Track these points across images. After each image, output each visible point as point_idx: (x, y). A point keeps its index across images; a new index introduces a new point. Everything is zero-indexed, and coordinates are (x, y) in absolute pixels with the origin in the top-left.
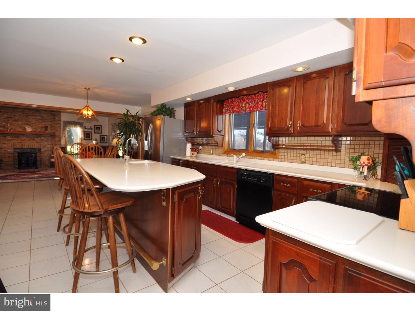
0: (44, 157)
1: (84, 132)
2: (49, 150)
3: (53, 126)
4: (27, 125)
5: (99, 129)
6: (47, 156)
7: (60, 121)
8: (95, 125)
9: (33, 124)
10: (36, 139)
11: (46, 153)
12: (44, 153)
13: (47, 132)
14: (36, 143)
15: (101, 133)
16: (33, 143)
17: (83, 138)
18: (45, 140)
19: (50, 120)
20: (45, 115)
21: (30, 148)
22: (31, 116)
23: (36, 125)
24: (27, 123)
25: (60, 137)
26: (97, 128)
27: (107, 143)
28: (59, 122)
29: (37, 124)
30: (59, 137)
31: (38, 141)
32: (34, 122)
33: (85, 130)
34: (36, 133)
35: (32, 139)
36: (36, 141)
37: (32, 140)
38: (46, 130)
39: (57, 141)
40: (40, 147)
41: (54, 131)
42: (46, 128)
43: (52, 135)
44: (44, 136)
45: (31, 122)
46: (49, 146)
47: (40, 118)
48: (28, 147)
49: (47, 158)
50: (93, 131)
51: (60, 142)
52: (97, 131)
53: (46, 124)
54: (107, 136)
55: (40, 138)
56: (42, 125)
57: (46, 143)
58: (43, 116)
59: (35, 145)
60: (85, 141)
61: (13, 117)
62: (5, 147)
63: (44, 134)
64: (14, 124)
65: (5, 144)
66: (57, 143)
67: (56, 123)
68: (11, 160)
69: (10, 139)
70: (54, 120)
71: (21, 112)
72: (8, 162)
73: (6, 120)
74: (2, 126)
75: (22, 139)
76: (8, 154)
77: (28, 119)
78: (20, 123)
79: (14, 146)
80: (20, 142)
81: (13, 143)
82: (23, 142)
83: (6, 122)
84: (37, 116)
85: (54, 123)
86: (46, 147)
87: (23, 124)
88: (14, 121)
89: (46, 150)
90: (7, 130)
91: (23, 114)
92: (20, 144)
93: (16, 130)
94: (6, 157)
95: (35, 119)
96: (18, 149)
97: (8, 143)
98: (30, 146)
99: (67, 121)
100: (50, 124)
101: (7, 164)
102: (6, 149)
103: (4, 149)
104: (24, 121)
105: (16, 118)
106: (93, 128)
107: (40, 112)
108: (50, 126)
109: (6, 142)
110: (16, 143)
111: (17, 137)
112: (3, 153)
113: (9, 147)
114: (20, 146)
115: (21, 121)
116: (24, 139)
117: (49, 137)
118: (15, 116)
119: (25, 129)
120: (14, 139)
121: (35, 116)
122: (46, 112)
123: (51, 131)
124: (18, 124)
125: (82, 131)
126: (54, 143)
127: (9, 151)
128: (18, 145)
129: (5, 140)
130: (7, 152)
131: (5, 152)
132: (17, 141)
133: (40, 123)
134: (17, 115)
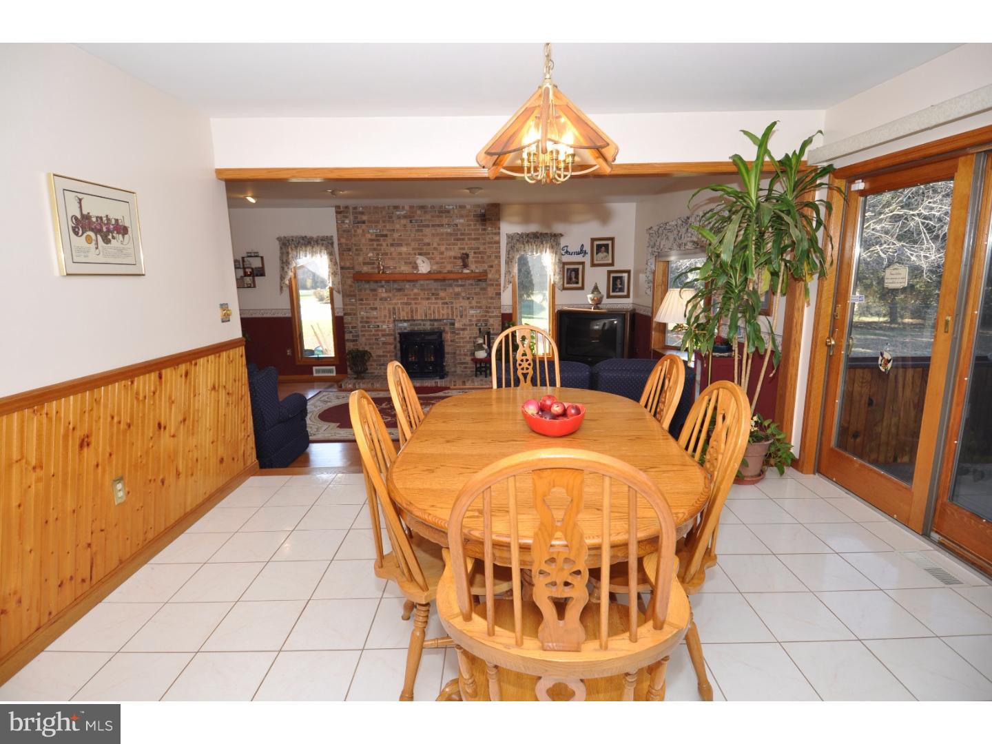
0: (462, 344)
1: (562, 265)
2: (471, 325)
3: (480, 253)
4: (420, 254)
5: (607, 251)
6: (468, 342)
7: (499, 234)
8: (593, 240)
9: (435, 249)
10: (442, 294)
11: (466, 332)
12: (461, 332)
13: (466, 271)
14: (443, 303)
15: (612, 264)
16: (436, 306)
17: (559, 284)
18: (463, 294)
19: (473, 236)
20: (462, 221)
21: (431, 320)
22: (428, 226)
23: (442, 253)
24: (421, 249)
25: (499, 285)
26: (599, 247)
27: (628, 296)
28: (496, 238)
29: (443, 248)
30: (497, 285)
31: (447, 300)
32: (435, 245)
33: (566, 258)
34: (440, 276)
35: (433, 294)
36: (442, 299)
37: (433, 297)
38: (465, 266)
39: (492, 298)
40: (452, 315)
41: (485, 267)
42: (464, 259)
43: (480, 280)
44: (460, 282)
45: (428, 245)
46: (472, 312)
47: (449, 230)
48: (426, 316)
49: (467, 346)
50: (587, 259)
51: (500, 298)
52: (600, 257)
53: (464, 249)
54: (628, 272)
55: (451, 290)
56: (455, 252)
57: (465, 303)
58: (457, 225)
59: (441, 310)
60: (565, 292)
61: (389, 233)
62: (377, 318)
63: (461, 279)
64: (391, 254)
65: (376, 309)
66: (491, 303)
67: (489, 243)
68: (389, 352)
69: (384, 295)
70: (483, 234)
71: (405, 217)
72: (383, 356)
73: (375, 243)
74: (368, 260)
75: (410, 295)
76: (383, 335)
77: (422, 235)
78: (404, 249)
79: (394, 313)
80: (406, 304)
81: (391, 307)
82: (413, 302)
83: (375, 249)
84: (442, 225)
85: (484, 244)
86: (466, 316)
87: (412, 252)
88: (392, 245)
89: (465, 325)
90: (376, 271)
91: (411, 222)
92: (408, 308)
93: (397, 270)
94: (378, 344)
95: (438, 235)
96: (405, 321)
97: (382, 307)
98: (429, 312)
99: (518, 234)
100: (473, 246)
101: (382, 362)
102: (378, 324)
103: (375, 322)
104: (413, 244)
105: (396, 235)
106: (589, 250)
107: (448, 212)
108: (475, 253)
109: (378, 304)
110: (399, 305)
111: (399, 290)
112: (373, 332)
113: (385, 316)
114: (407, 313)
115: (407, 245)
116: (415, 294)
117: (472, 285)
118: (394, 230)
119: (416, 267)
120: (394, 295)
121: (438, 226)
122: (464, 212)
123: (477, 267)
124: (400, 254)
125: (557, 261)
126: (484, 302)
127: (385, 327)
128: (403, 310)
129: (376, 300)
130: (382, 331)
131: (376, 331)
132: (400, 301)
133: (449, 245)
134: (398, 226)
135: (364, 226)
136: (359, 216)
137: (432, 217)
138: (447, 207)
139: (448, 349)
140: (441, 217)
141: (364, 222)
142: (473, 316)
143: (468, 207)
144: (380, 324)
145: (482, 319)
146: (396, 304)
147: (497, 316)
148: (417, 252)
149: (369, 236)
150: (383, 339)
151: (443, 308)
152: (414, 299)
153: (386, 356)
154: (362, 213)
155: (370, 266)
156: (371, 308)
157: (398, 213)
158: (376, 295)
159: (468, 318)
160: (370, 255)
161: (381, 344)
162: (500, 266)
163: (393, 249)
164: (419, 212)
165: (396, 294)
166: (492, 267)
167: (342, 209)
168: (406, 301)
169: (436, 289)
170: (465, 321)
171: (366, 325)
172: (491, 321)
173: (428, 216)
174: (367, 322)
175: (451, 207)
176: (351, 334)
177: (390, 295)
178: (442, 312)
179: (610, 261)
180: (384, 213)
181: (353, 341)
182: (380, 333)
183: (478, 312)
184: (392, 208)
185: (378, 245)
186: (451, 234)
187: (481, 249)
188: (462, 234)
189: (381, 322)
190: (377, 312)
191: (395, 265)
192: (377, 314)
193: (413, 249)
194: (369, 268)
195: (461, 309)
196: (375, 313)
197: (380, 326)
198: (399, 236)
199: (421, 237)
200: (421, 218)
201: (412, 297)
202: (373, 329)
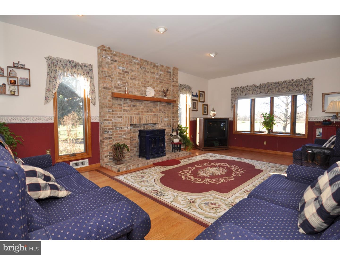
1: (192, 100)
2: (165, 126)
5: (203, 96)
7: (178, 82)
8: (199, 91)
9: (151, 85)
10: (154, 110)
13: (166, 98)
14: (154, 115)
16: (151, 116)
17: (191, 108)
18: (163, 110)
19: (166, 82)
20: (162, 73)
22: (148, 72)
23: (154, 88)
24: (145, 84)
26: (201, 94)
28: (177, 84)
29: (154, 85)
30: (177, 107)
31: (156, 113)
32: (151, 83)
35: (150, 110)
36: (154, 113)
37: (150, 111)
38: (165, 96)
39: (175, 113)
40: (158, 121)
41: (171, 98)
43: (168, 104)
44: (162, 104)
45: (148, 82)
46: (165, 120)
47: (157, 76)
48: (147, 121)
52: (201, 99)
54: (207, 105)
55: (158, 108)
56: (160, 88)
57: (163, 115)
58: (160, 74)
60: (192, 112)
61: (130, 72)
62: (121, 123)
64: (131, 84)
65: (121, 117)
69: (126, 108)
70: (170, 82)
71: (138, 64)
73: (122, 76)
74: (117, 86)
75: (139, 109)
76: (124, 134)
78: (137, 82)
79: (131, 120)
80: (137, 114)
81: (130, 116)
82: (141, 113)
83: (121, 79)
85: (170, 86)
86: (163, 122)
87: (141, 85)
88: (131, 79)
89: (162, 126)
90: (123, 93)
91: (141, 67)
92: (138, 117)
94: (122, 140)
95: (152, 78)
97: (125, 116)
98: (148, 119)
99: (180, 84)
100: (166, 86)
102: (121, 127)
103: (120, 126)
104: (141, 80)
105: (133, 74)
107: (157, 67)
110: (134, 115)
111: (134, 106)
112: (119, 132)
113: (126, 122)
114: (138, 120)
115: (139, 80)
116: (142, 109)
117: (166, 106)
118: (132, 70)
120: (131, 109)
121: (153, 73)
122: (163, 69)
124: (135, 85)
125: (191, 98)
126: (170, 115)
127: (125, 128)
129: (121, 111)
130: (123, 131)
131: (120, 131)
132: (134, 113)
133: (157, 84)
134: (134, 69)
135: (116, 64)
136: (113, 57)
137: (150, 67)
138: (157, 64)
140: (154, 68)
141: (116, 61)
143: (165, 67)
145: (169, 123)
146: (132, 114)
148: (143, 85)
149: (118, 71)
150: (124, 136)
151: (154, 117)
154: (115, 55)
155: (118, 90)
156: (118, 116)
157: (135, 61)
158: (122, 108)
159: (164, 123)
160: (119, 82)
161: (123, 139)
162: (178, 97)
163: (131, 81)
164: (144, 63)
165: (132, 108)
167: (106, 49)
168: (137, 112)
169: (151, 107)
171: (115, 127)
173: (149, 67)
174: (115, 126)
175: (158, 65)
176: (108, 134)
178: (153, 119)
180: (127, 59)
181: (109, 138)
182: (123, 133)
183: (168, 119)
184: (131, 57)
185: (123, 77)
186: (158, 79)
187: (169, 89)
188: (162, 80)
189: (123, 125)
190: (121, 119)
191: (132, 91)
192: (121, 120)
193: (142, 83)
194: (118, 91)
195: (161, 118)
196: (120, 120)
197: (123, 128)
198: (135, 74)
199: (145, 77)
200: (145, 67)
201: (140, 110)
202: (119, 130)
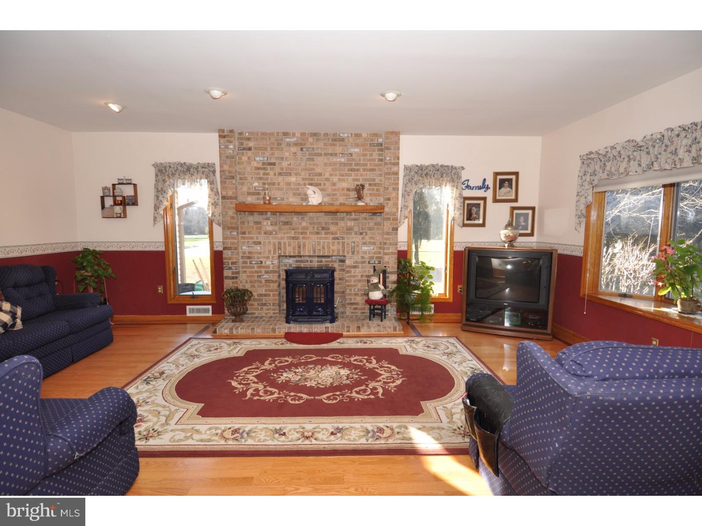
0: (352, 283)
1: (462, 200)
2: (364, 262)
3: (375, 185)
4: (311, 184)
5: (511, 186)
6: (360, 281)
7: (398, 164)
8: (497, 174)
9: (327, 179)
10: (333, 228)
11: (357, 270)
12: (353, 270)
13: (360, 203)
14: (334, 239)
15: (516, 200)
16: (326, 241)
17: (459, 220)
18: (356, 229)
19: (368, 167)
20: (357, 150)
21: (318, 256)
22: (320, 155)
23: (334, 184)
24: (312, 179)
25: (396, 219)
26: (502, 182)
27: (532, 234)
28: (395, 169)
29: (335, 179)
30: (394, 220)
31: (338, 235)
32: (327, 175)
33: (468, 193)
34: (333, 209)
35: (323, 228)
36: (332, 234)
37: (323, 232)
38: (360, 198)
39: (388, 234)
40: (343, 251)
41: (381, 200)
42: (359, 191)
43: (374, 214)
44: (353, 216)
45: (320, 174)
46: (365, 248)
47: (343, 160)
48: (314, 251)
49: (360, 285)
50: (489, 194)
51: (396, 234)
52: (503, 193)
53: (358, 180)
54: (533, 209)
55: (343, 225)
56: (349, 183)
57: (358, 239)
58: (351, 154)
59: (331, 246)
61: (277, 162)
62: (260, 253)
63: (355, 212)
64: (278, 184)
65: (260, 243)
66: (387, 239)
67: (386, 174)
68: (272, 291)
69: (270, 228)
70: (380, 165)
71: (296, 144)
72: (265, 295)
73: (262, 172)
74: (252, 191)
75: (298, 229)
76: (266, 272)
77: (314, 165)
78: (293, 179)
79: (280, 248)
80: (293, 238)
81: (277, 241)
82: (301, 236)
83: (260, 179)
84: (336, 155)
85: (381, 175)
86: (358, 252)
87: (302, 182)
88: (280, 174)
89: (357, 262)
90: (262, 202)
91: (302, 149)
92: (294, 243)
93: (284, 202)
94: (261, 282)
95: (330, 165)
96: (290, 257)
97: (267, 241)
98: (318, 248)
99: (417, 166)
100: (368, 177)
101: (264, 302)
102: (261, 260)
103: (258, 258)
104: (303, 173)
105: (285, 164)
106: (491, 186)
107: (343, 140)
108: (370, 185)
109: (261, 238)
110: (287, 241)
111: (286, 223)
112: (256, 269)
113: (270, 251)
114: (294, 248)
115: (296, 174)
116: (303, 228)
117: (366, 219)
118: (282, 158)
119: (305, 198)
120: (280, 229)
121: (331, 155)
122: (359, 141)
123: (371, 200)
124: (289, 184)
125: (458, 195)
126: (378, 238)
127: (269, 263)
128: (289, 245)
129: (260, 233)
130: (264, 267)
131: (259, 267)
132: (287, 235)
133: (342, 176)
134: (287, 154)
135: (250, 153)
136: (245, 142)
137: (325, 145)
138: (341, 135)
139: (337, 288)
140: (334, 145)
141: (250, 149)
142: (365, 252)
143: (364, 135)
144: (263, 260)
145: (375, 255)
146: (282, 238)
147: (393, 253)
148: (307, 182)
149: (255, 164)
150: (266, 276)
151: (334, 242)
152: (302, 233)
153: (269, 295)
154: (249, 139)
155: (254, 197)
156: (254, 242)
157: (288, 140)
158: (261, 228)
159: (361, 255)
160: (256, 184)
161: (263, 281)
162: (398, 198)
163: (280, 179)
164: (311, 140)
165: (283, 227)
166: (389, 199)
167: (226, 133)
168: (293, 235)
169: (326, 223)
170: (357, 258)
171: (248, 261)
172: (386, 258)
173: (321, 144)
174: (249, 258)
175: (346, 135)
176: (231, 271)
177: (276, 228)
178: (332, 247)
179: (513, 197)
180: (273, 139)
181: (233, 278)
182: (263, 270)
183: (372, 248)
184: (282, 134)
185: (264, 174)
186: (344, 164)
187: (377, 181)
188: (356, 164)
189: (264, 257)
190: (261, 247)
191: (282, 196)
192: (261, 249)
193: (303, 179)
194: (254, 199)
195: (353, 244)
196: (258, 248)
197: (264, 262)
198: (288, 165)
199: (312, 167)
200: (313, 146)
201: (300, 231)
202: (256, 266)
